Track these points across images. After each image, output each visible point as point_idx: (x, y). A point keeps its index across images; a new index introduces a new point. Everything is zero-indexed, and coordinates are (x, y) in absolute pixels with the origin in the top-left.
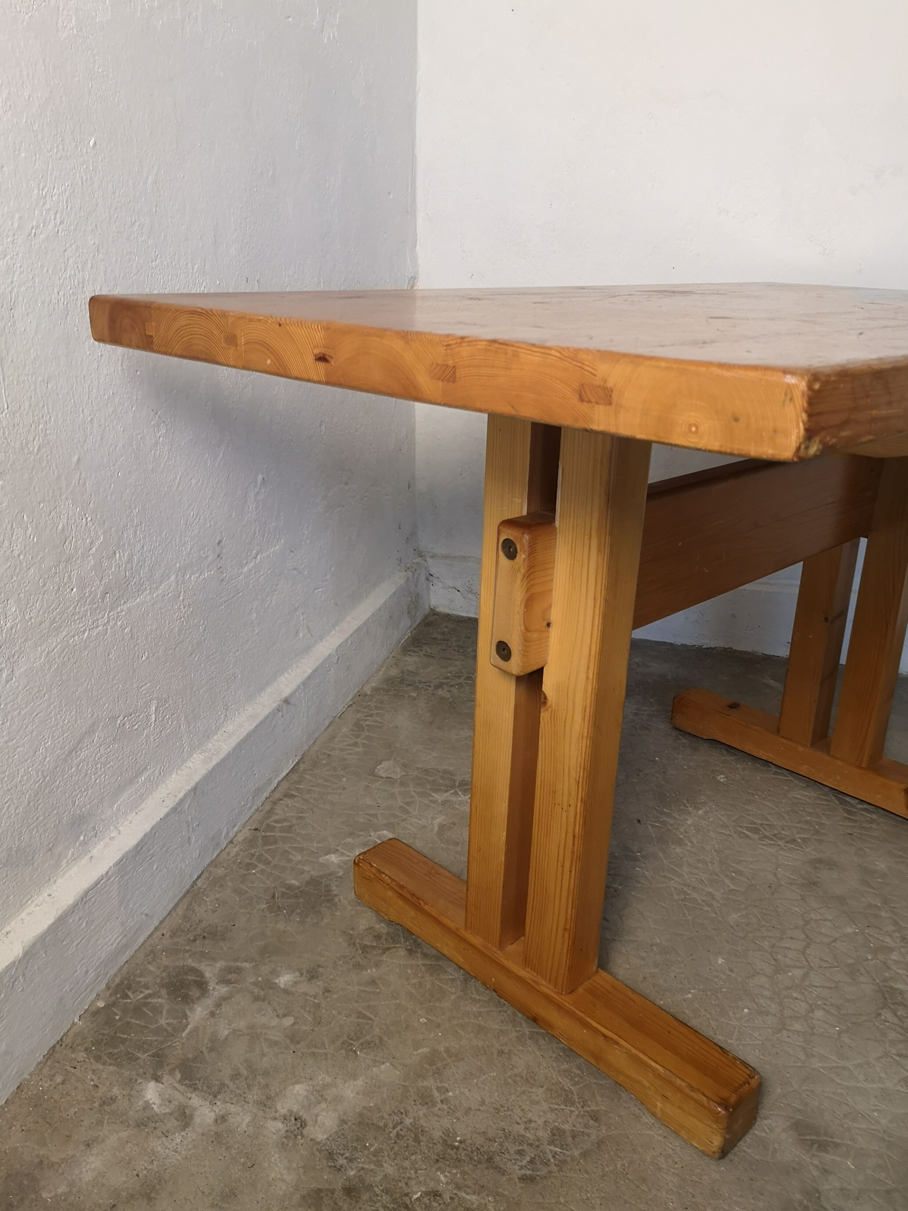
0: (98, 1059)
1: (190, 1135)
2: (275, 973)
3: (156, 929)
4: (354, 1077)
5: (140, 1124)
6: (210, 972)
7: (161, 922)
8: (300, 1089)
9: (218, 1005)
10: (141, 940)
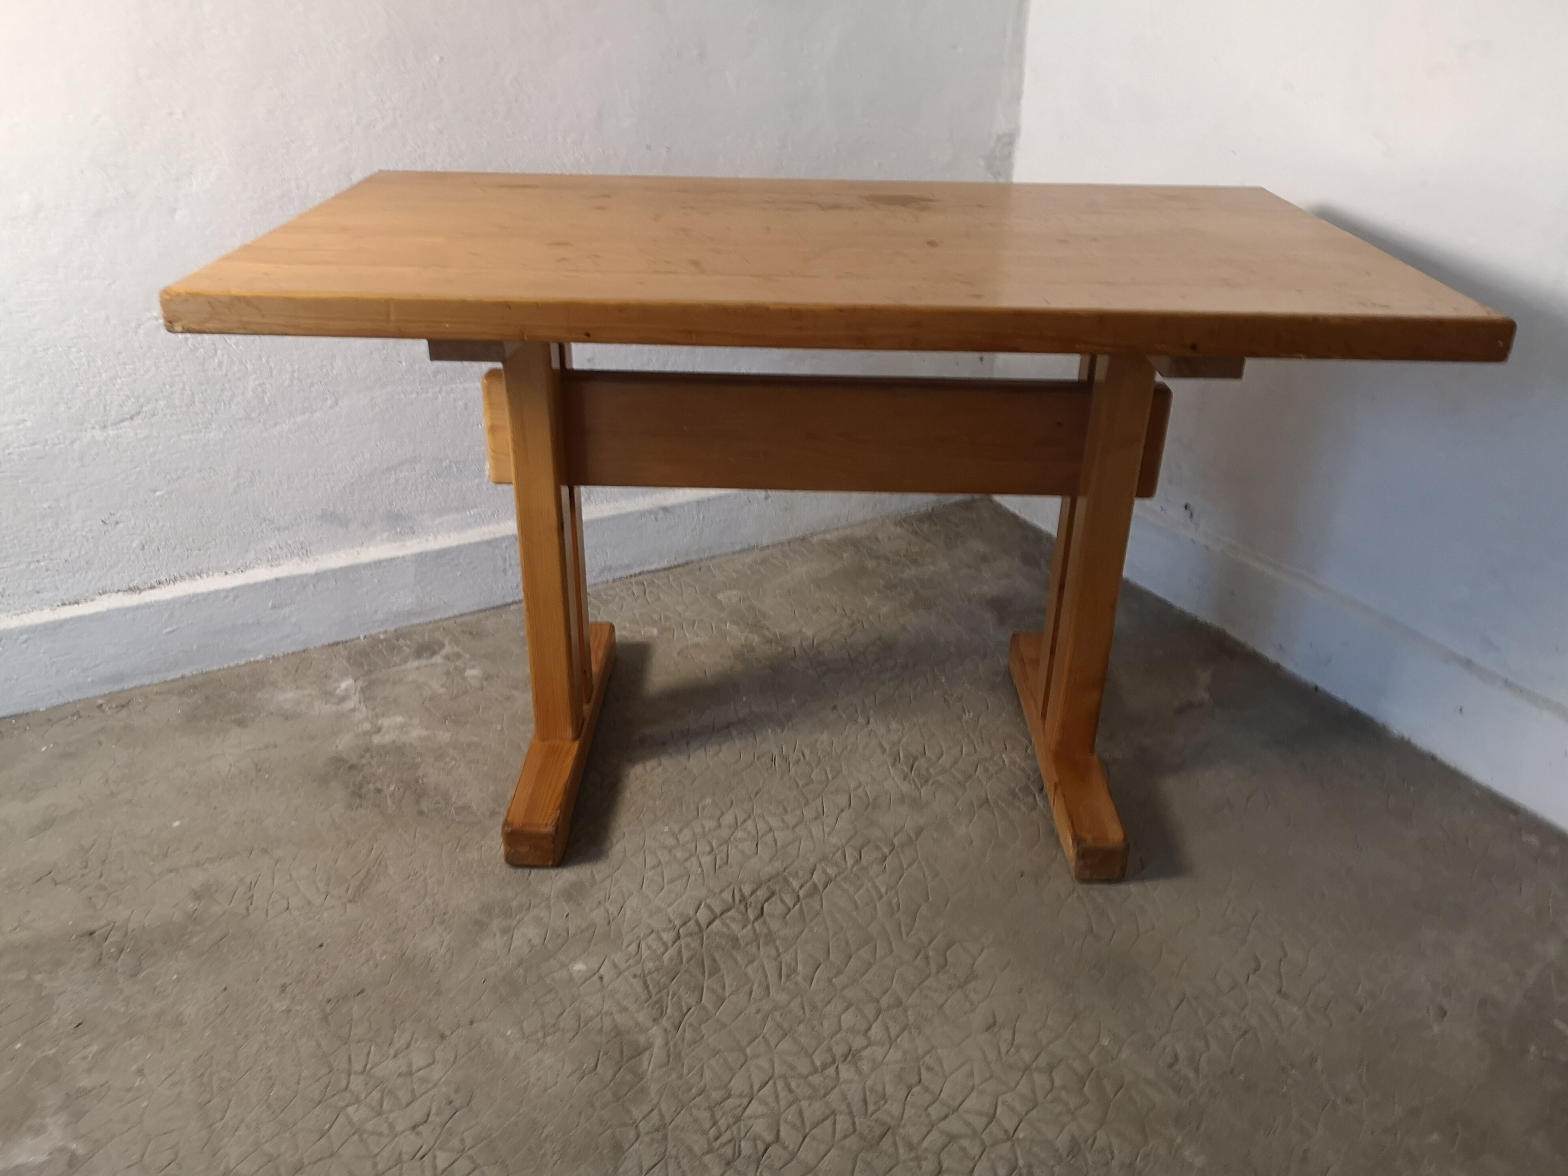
0: (348, 659)
1: (334, 708)
2: (473, 667)
3: (456, 617)
4: (427, 729)
5: (326, 693)
6: (447, 649)
7: (462, 615)
8: (399, 719)
9: (426, 666)
10: (438, 617)
